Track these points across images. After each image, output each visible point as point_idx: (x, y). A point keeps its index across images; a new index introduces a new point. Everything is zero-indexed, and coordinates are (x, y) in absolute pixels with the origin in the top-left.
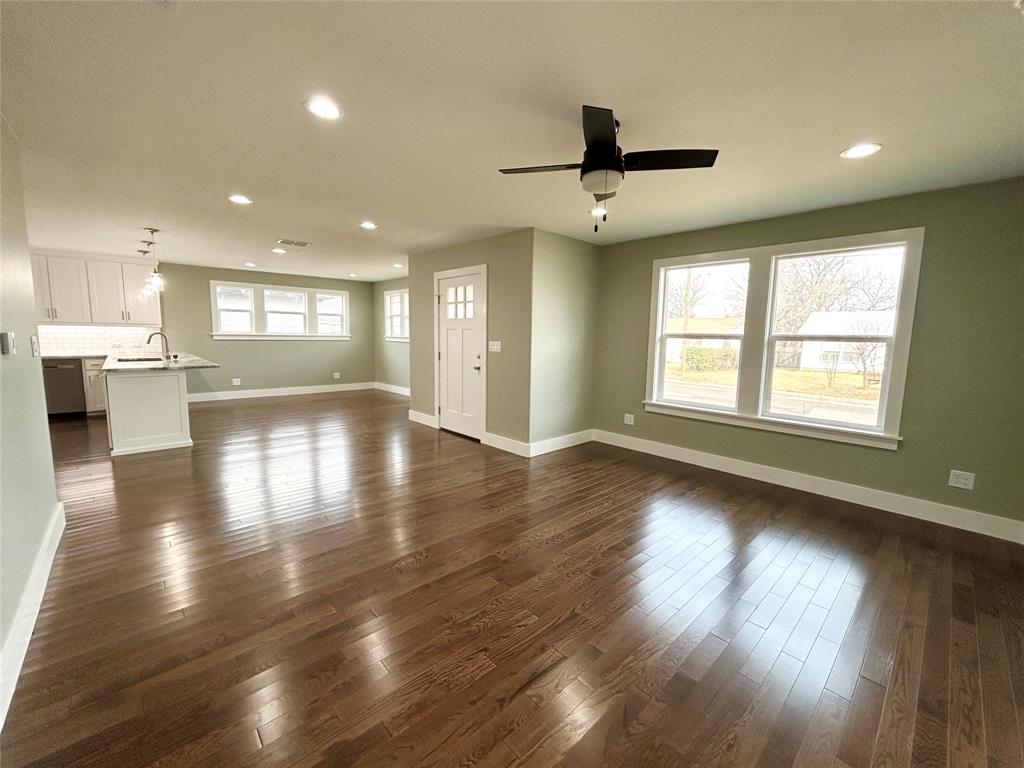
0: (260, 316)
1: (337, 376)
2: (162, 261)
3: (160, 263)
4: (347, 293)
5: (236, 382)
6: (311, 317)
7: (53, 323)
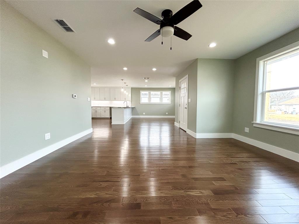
0: (150, 98)
1: (167, 113)
2: (132, 87)
3: (132, 88)
4: (171, 91)
5: (144, 114)
6: (161, 99)
7: (115, 101)
